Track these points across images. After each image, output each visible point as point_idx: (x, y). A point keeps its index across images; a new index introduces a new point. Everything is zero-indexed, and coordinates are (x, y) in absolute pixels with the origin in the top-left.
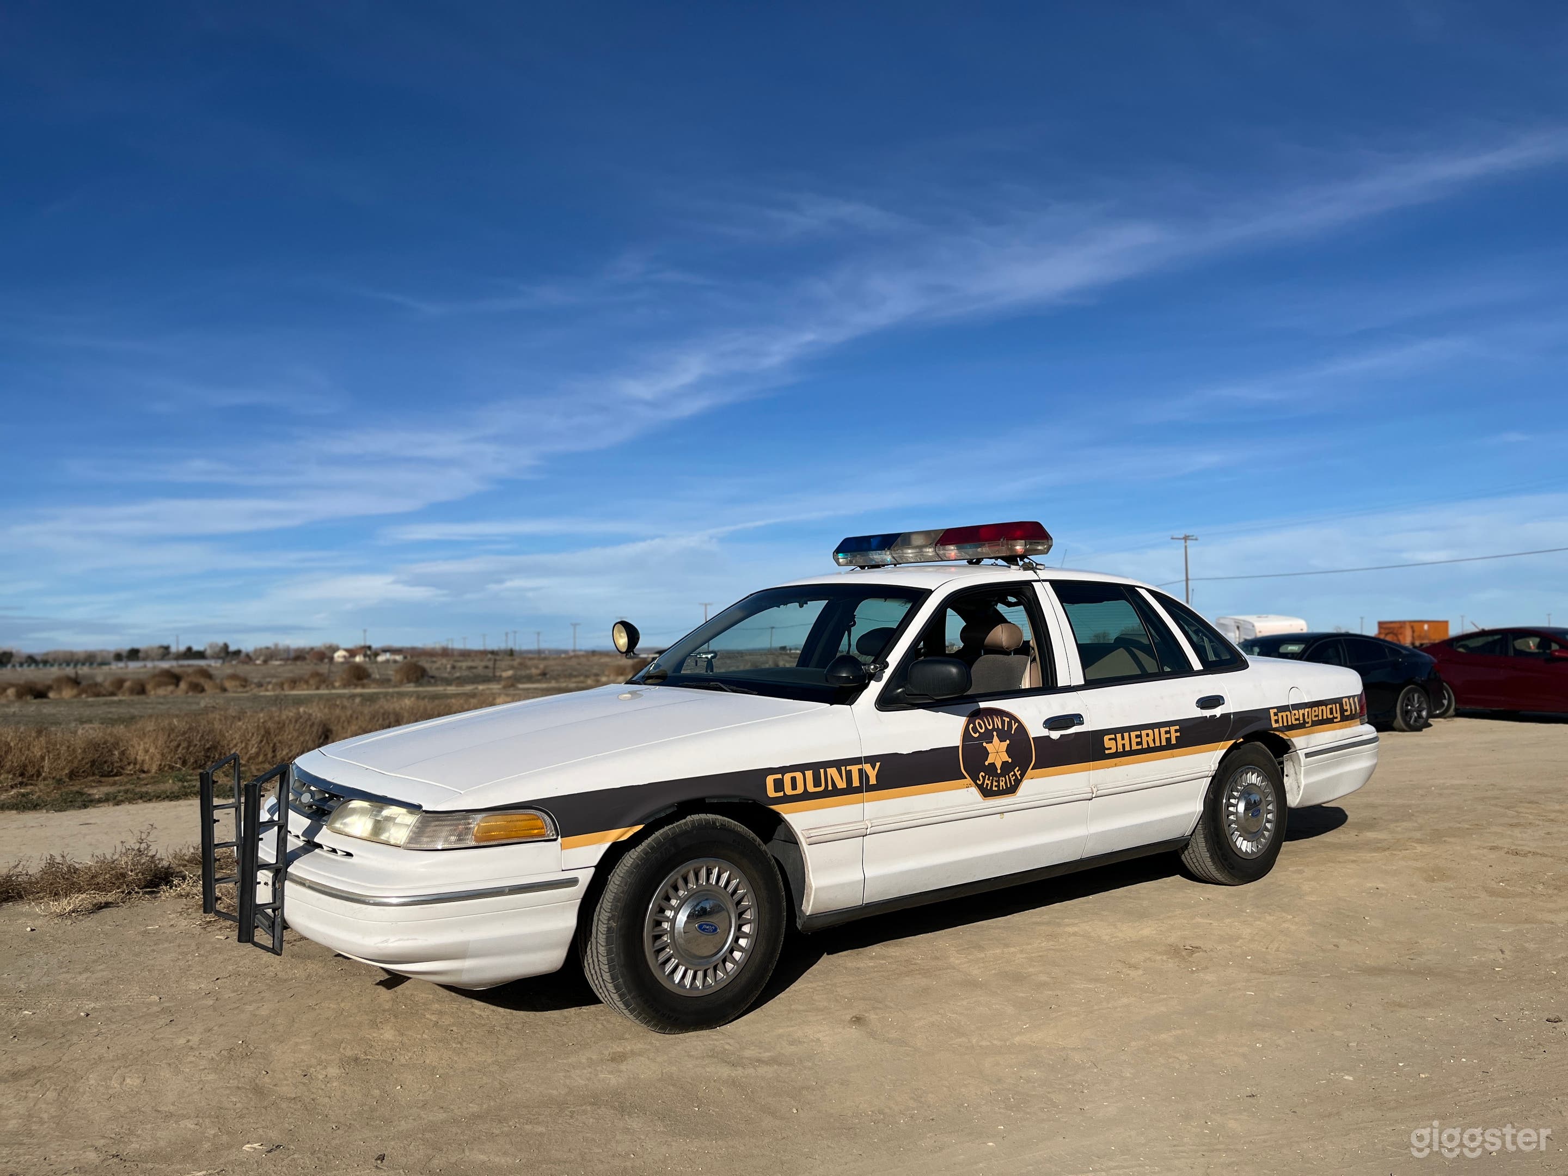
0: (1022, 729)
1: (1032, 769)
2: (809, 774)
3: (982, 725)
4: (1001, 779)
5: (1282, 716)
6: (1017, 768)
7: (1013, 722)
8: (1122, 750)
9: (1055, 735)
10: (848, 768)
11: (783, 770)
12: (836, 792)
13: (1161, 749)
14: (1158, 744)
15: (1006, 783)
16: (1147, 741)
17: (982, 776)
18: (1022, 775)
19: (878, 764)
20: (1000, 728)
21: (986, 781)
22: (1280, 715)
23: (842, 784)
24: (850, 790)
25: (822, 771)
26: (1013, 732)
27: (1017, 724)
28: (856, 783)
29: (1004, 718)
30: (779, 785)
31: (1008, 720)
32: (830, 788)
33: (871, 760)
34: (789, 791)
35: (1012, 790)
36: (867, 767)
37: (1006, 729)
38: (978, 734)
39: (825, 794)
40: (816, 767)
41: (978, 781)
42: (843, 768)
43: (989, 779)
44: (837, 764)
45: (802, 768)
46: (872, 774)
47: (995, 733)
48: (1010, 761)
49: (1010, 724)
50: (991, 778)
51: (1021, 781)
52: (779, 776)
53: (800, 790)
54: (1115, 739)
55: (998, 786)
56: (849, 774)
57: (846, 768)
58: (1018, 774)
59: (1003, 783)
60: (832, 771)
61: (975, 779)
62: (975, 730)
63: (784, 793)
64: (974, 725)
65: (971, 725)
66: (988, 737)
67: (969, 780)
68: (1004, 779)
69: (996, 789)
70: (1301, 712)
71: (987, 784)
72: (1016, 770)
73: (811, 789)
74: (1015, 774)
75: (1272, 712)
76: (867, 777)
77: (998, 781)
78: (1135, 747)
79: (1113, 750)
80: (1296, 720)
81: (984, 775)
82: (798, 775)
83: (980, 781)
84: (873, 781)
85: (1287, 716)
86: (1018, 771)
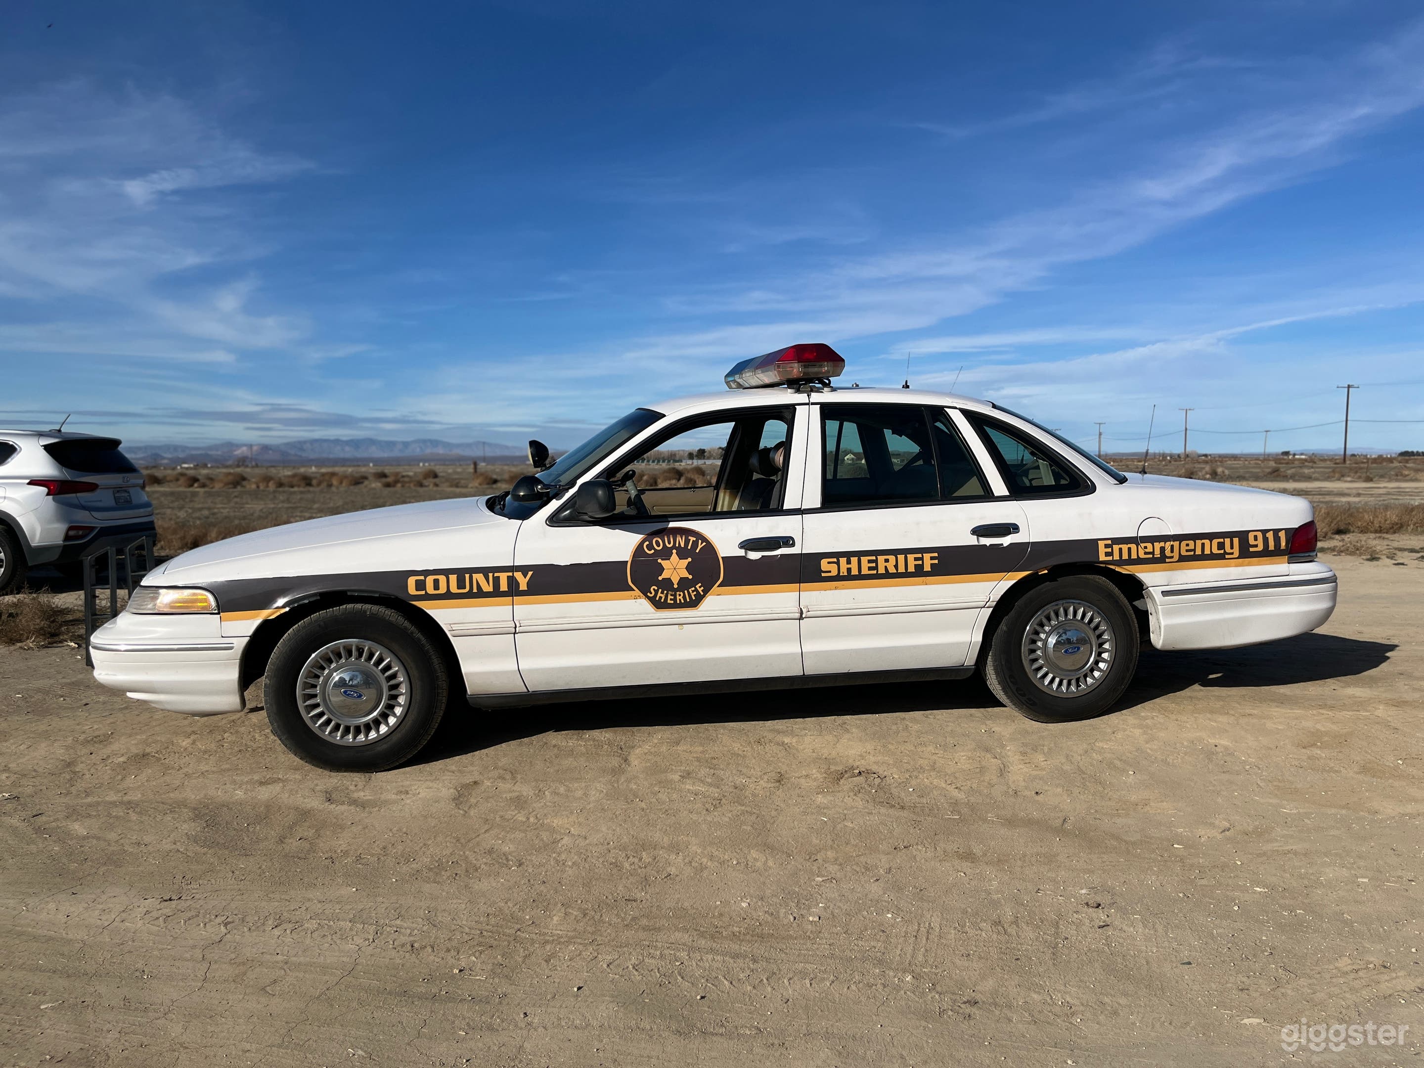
0: (710, 548)
1: (719, 586)
2: (453, 578)
3: (658, 543)
4: (678, 593)
5: (1120, 549)
6: (700, 584)
7: (700, 541)
8: (846, 574)
9: (754, 555)
10: (496, 575)
11: (426, 573)
12: (481, 594)
13: (906, 575)
14: (902, 569)
15: (684, 597)
16: (886, 567)
17: (654, 589)
18: (706, 591)
19: (530, 573)
20: (682, 545)
21: (659, 594)
22: (1116, 548)
23: (487, 588)
24: (496, 593)
25: (467, 576)
26: (697, 551)
27: (704, 544)
28: (504, 587)
29: (690, 538)
30: (420, 585)
31: (695, 539)
32: (475, 590)
33: (524, 569)
34: (430, 589)
35: (694, 603)
36: (518, 575)
37: (689, 548)
38: (653, 551)
39: (470, 595)
40: (460, 573)
41: (649, 594)
42: (491, 575)
43: (662, 593)
44: (485, 571)
45: (446, 572)
46: (523, 582)
47: (674, 551)
48: (690, 577)
49: (695, 544)
50: (665, 592)
51: (704, 596)
52: (422, 578)
53: (443, 590)
54: (838, 563)
55: (675, 599)
56: (497, 581)
57: (493, 575)
58: (700, 590)
59: (681, 597)
60: (479, 577)
61: (645, 592)
62: (650, 547)
63: (426, 592)
64: (651, 543)
65: (647, 543)
66: (666, 554)
67: (637, 592)
68: (682, 593)
69: (672, 602)
70: (1158, 546)
71: (661, 598)
72: (697, 586)
73: (454, 589)
74: (696, 590)
75: (1101, 544)
76: (518, 584)
77: (675, 596)
78: (865, 571)
79: (834, 573)
80: (1146, 553)
81: (656, 588)
82: (442, 579)
83: (651, 593)
84: (523, 587)
85: (1129, 549)
86: (700, 587)
